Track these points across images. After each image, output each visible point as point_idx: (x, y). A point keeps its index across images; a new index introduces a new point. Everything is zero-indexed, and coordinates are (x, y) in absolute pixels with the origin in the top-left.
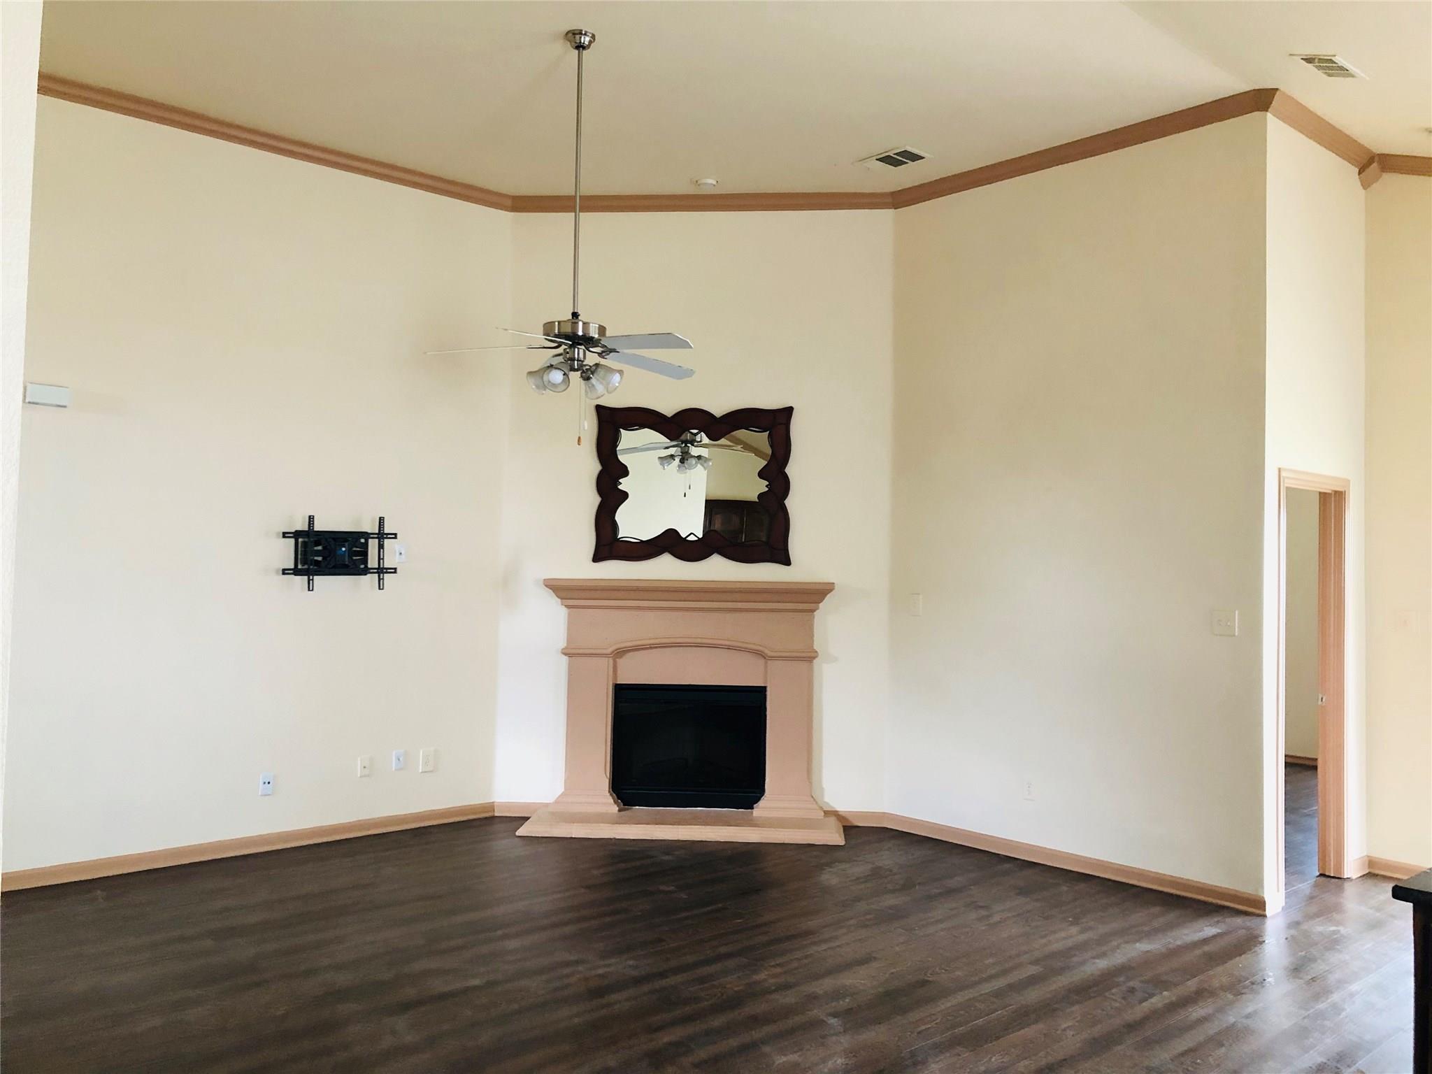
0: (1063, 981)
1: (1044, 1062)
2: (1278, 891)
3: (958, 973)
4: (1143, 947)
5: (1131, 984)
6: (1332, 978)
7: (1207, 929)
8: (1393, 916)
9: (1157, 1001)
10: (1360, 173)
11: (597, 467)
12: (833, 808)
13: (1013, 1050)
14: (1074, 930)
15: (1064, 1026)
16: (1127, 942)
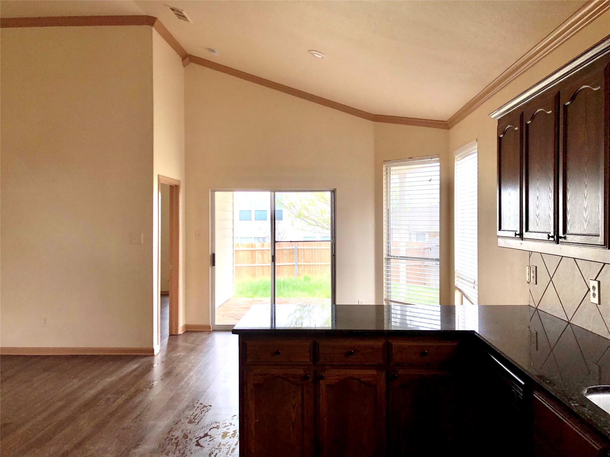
0: (76, 404)
1: (76, 442)
2: (158, 344)
3: (23, 415)
4: (109, 380)
5: (107, 397)
6: (183, 372)
7: (133, 366)
8: (198, 345)
9: (120, 401)
10: (182, 60)
13: (60, 442)
14: (75, 381)
15: (82, 423)
16: (102, 380)
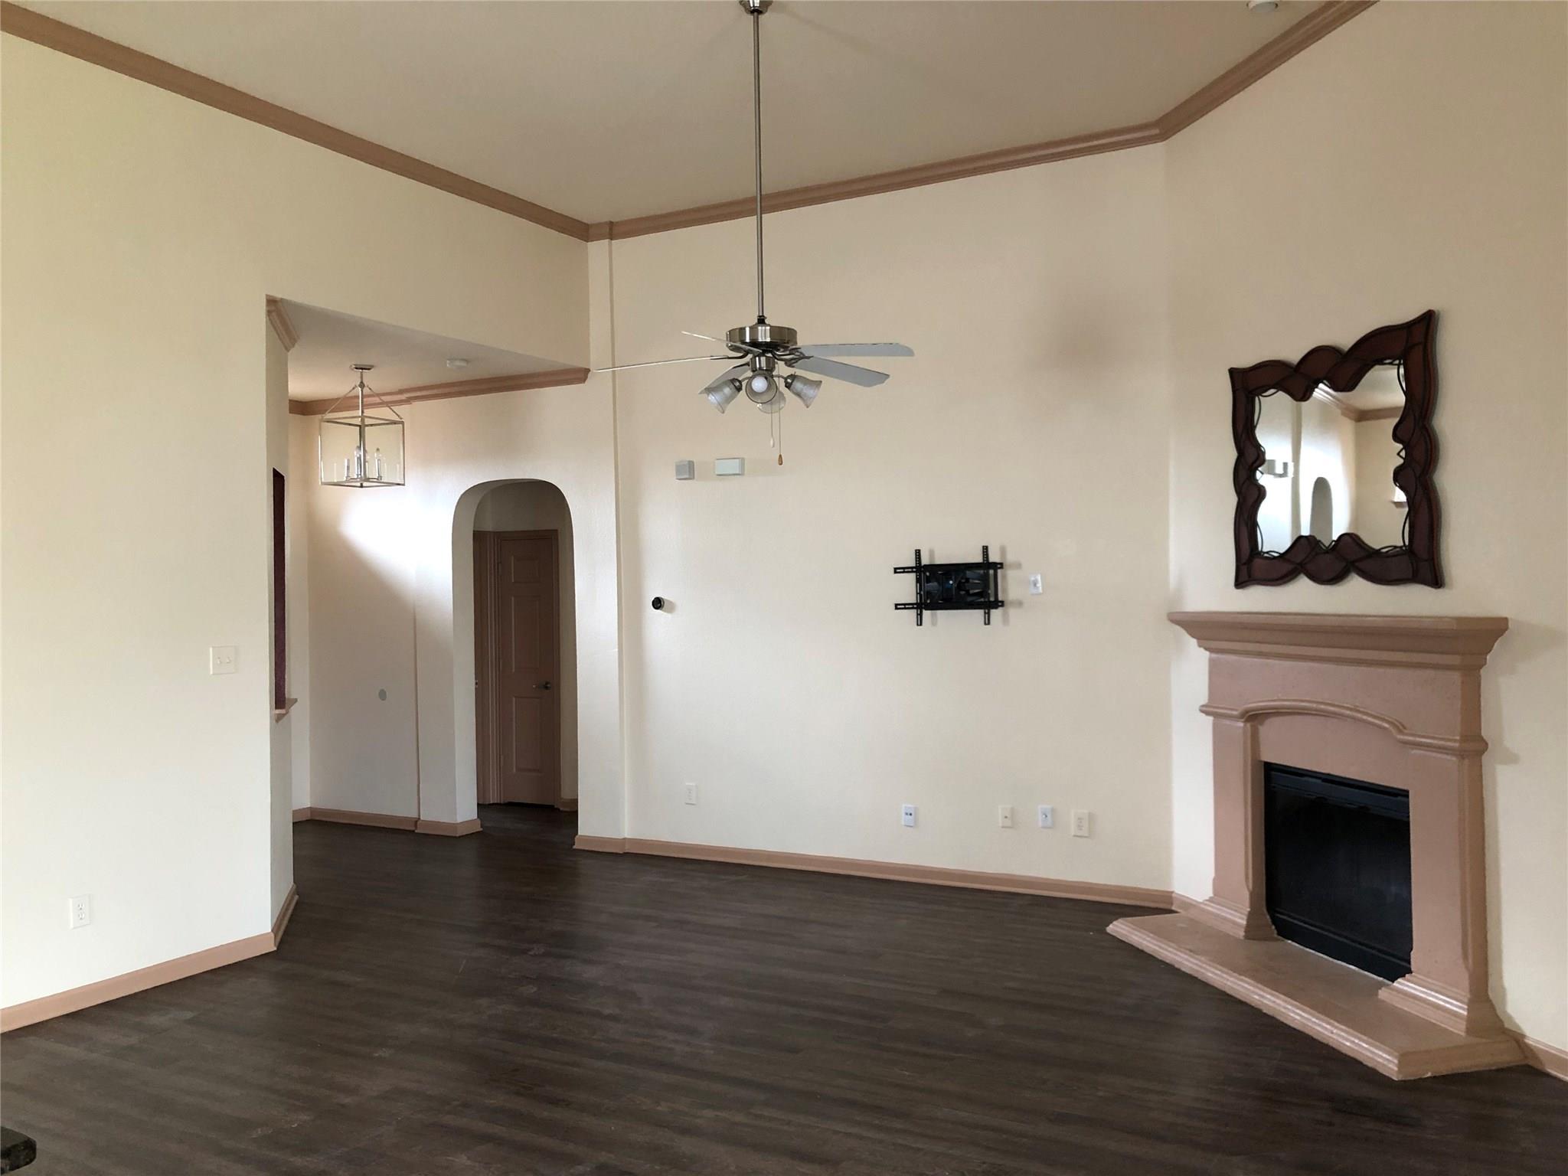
11: (1233, 454)
12: (1520, 1028)
